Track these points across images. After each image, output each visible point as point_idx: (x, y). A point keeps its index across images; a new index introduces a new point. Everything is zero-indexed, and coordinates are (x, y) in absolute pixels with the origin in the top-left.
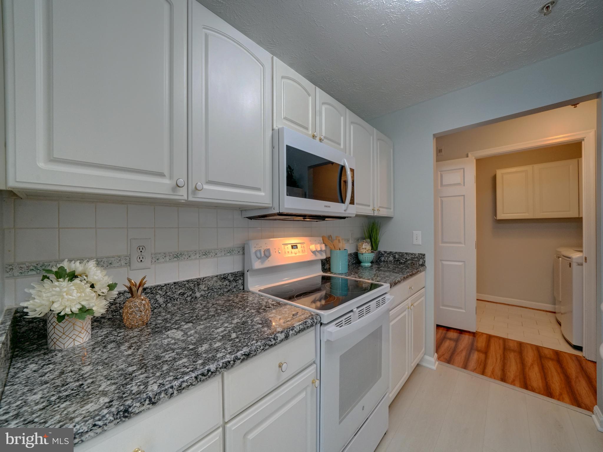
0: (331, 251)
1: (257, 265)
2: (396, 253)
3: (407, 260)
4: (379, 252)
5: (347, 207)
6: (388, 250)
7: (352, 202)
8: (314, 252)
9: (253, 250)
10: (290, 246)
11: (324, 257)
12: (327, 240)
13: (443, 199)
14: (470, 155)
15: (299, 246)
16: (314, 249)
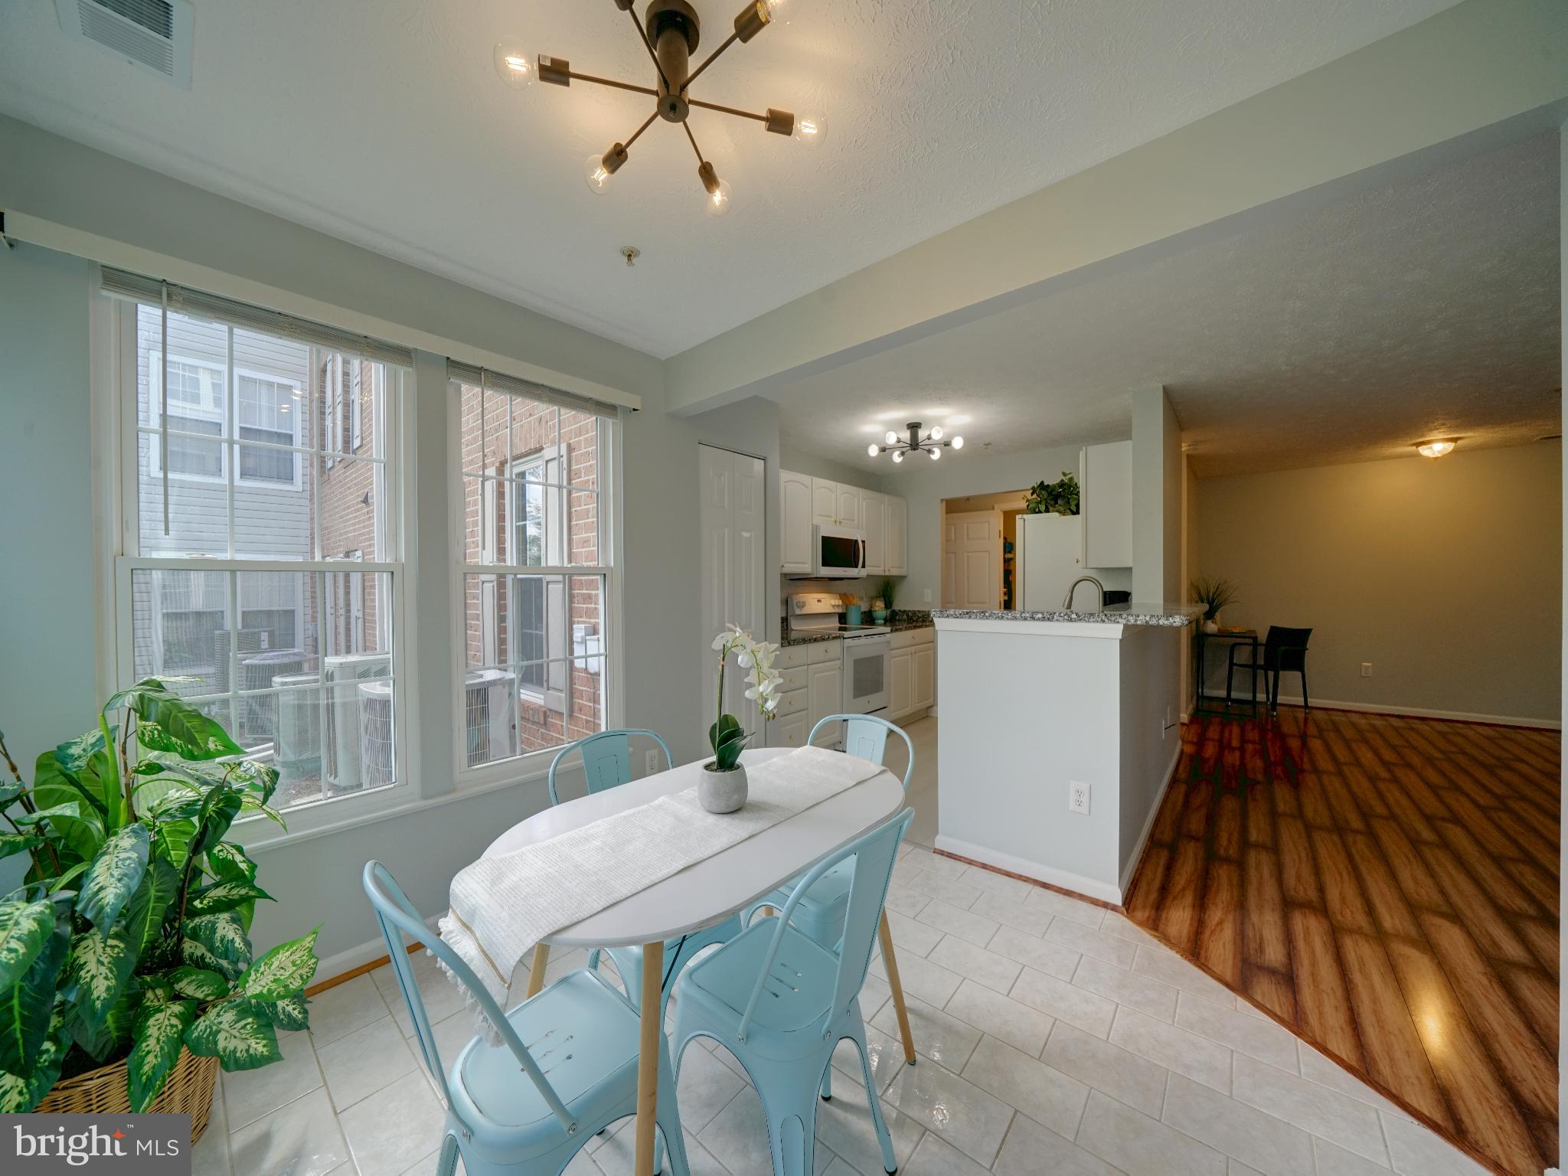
0: (847, 607)
1: (798, 612)
2: (909, 611)
3: (919, 617)
4: (894, 611)
5: (860, 571)
6: (903, 609)
7: (864, 566)
8: (833, 606)
9: (795, 601)
10: (816, 600)
11: (840, 611)
12: (843, 597)
13: (969, 554)
14: (995, 507)
15: (822, 600)
16: (833, 604)
